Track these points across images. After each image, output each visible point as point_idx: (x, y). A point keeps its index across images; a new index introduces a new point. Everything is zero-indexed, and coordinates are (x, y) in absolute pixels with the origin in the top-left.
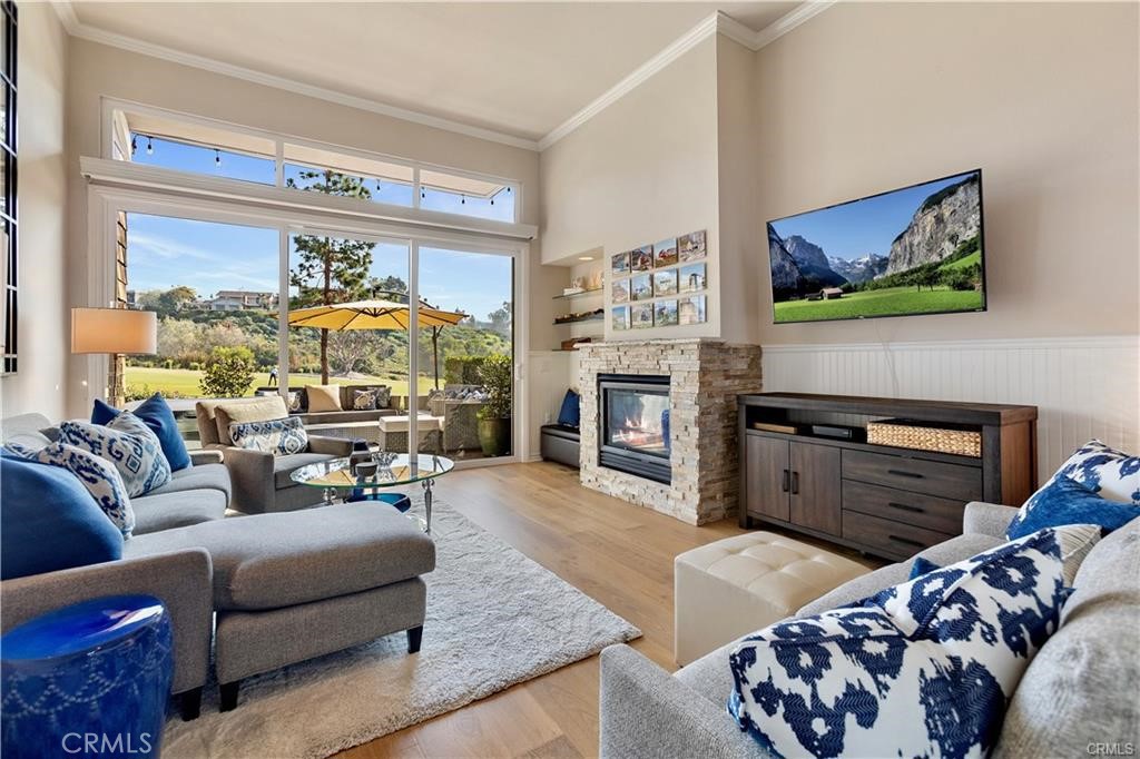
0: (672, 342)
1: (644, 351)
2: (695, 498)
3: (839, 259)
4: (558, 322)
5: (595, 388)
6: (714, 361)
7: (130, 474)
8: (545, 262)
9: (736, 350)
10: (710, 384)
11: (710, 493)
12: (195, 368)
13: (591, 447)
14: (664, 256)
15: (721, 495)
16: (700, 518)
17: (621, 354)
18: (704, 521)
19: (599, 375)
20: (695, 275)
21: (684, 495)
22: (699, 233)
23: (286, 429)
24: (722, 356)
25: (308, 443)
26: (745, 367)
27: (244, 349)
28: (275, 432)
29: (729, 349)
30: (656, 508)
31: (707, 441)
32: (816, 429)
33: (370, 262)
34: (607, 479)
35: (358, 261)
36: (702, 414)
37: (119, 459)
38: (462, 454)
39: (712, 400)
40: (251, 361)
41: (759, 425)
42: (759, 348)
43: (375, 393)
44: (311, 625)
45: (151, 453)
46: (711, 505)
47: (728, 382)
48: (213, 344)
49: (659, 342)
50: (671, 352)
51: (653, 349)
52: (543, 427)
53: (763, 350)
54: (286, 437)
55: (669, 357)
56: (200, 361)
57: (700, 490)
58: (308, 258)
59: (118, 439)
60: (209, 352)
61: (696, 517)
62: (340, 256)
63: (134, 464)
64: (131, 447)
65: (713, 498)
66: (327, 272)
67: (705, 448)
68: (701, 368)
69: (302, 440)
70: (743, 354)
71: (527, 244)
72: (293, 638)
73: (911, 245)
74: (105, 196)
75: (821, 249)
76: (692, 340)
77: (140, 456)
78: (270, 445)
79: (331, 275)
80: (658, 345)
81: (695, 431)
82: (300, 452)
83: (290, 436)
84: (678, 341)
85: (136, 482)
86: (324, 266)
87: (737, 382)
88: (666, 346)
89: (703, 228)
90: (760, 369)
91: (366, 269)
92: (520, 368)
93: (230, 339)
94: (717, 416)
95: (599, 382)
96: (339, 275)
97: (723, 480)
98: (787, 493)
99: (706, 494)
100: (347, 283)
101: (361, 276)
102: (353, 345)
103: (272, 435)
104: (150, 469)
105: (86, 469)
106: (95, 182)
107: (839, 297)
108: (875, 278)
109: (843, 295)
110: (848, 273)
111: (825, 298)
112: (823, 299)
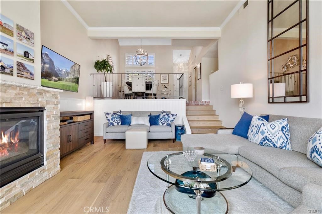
3: (58, 67)
75: (53, 62)
107: (57, 82)
108: (66, 78)
109: (58, 81)
110: (60, 73)
111: (53, 81)
112: (52, 81)
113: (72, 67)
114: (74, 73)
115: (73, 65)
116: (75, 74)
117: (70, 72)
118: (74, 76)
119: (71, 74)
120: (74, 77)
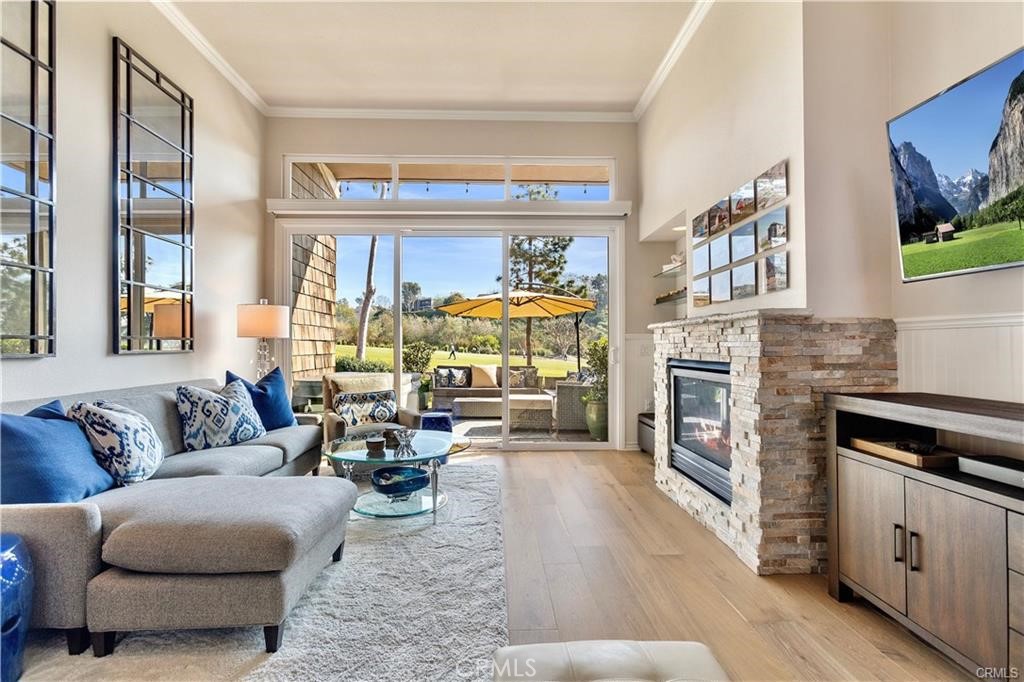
0: (729, 317)
1: (704, 328)
2: (756, 535)
3: (947, 178)
4: (659, 301)
5: (665, 376)
6: (790, 343)
7: (216, 428)
8: (641, 239)
9: (836, 327)
10: (783, 375)
11: (784, 531)
12: (462, 351)
13: (663, 443)
14: (741, 208)
15: (807, 537)
16: (764, 563)
17: (686, 334)
18: (771, 569)
19: (669, 360)
20: (775, 225)
21: (744, 524)
22: (779, 165)
23: (378, 401)
24: (805, 336)
25: (397, 414)
26: (859, 351)
27: (491, 337)
28: (369, 402)
29: (822, 325)
30: (718, 534)
31: (775, 456)
32: (967, 465)
33: (565, 262)
34: (675, 484)
35: (554, 262)
36: (767, 418)
37: (208, 416)
38: (554, 435)
39: (787, 399)
40: (496, 346)
41: (861, 443)
42: (889, 323)
43: (524, 373)
44: (162, 597)
45: (237, 413)
46: (786, 549)
47: (818, 374)
48: (473, 333)
49: (717, 318)
50: (730, 330)
51: (713, 327)
52: (640, 415)
53: (898, 327)
54: (378, 407)
55: (730, 338)
56: (465, 346)
57: (763, 525)
58: (516, 263)
59: (212, 401)
60: (470, 340)
61: (757, 562)
62: (540, 259)
63: (219, 421)
64: (219, 407)
65: (790, 540)
66: (530, 274)
67: (774, 465)
68: (764, 353)
69: (390, 411)
70: (852, 333)
71: (623, 222)
72: (146, 606)
73: (1006, 156)
74: (285, 226)
75: (929, 163)
76: (751, 314)
77: (225, 415)
78: (363, 413)
79: (533, 276)
80: (716, 322)
81: (756, 439)
82: (388, 421)
83: (380, 407)
84: (735, 316)
85: (221, 434)
86: (528, 269)
87: (838, 374)
88: (725, 322)
89: (784, 157)
90: (894, 356)
91: (561, 268)
92: (615, 351)
93: (483, 330)
94: (797, 422)
95: (669, 368)
96: (538, 275)
97: (810, 515)
98: (901, 565)
99: (775, 532)
100: (545, 281)
101: (555, 274)
102: (568, 333)
103: (366, 405)
104: (234, 425)
105: (99, 424)
106: (278, 216)
107: (952, 238)
108: (980, 208)
109: (955, 235)
110: (956, 199)
111: (940, 240)
112: (938, 241)
113: (995, 144)
114: (1007, 169)
115: (999, 135)
116: (1010, 177)
117: (991, 177)
118: (1007, 185)
119: (994, 181)
120: (1010, 190)
